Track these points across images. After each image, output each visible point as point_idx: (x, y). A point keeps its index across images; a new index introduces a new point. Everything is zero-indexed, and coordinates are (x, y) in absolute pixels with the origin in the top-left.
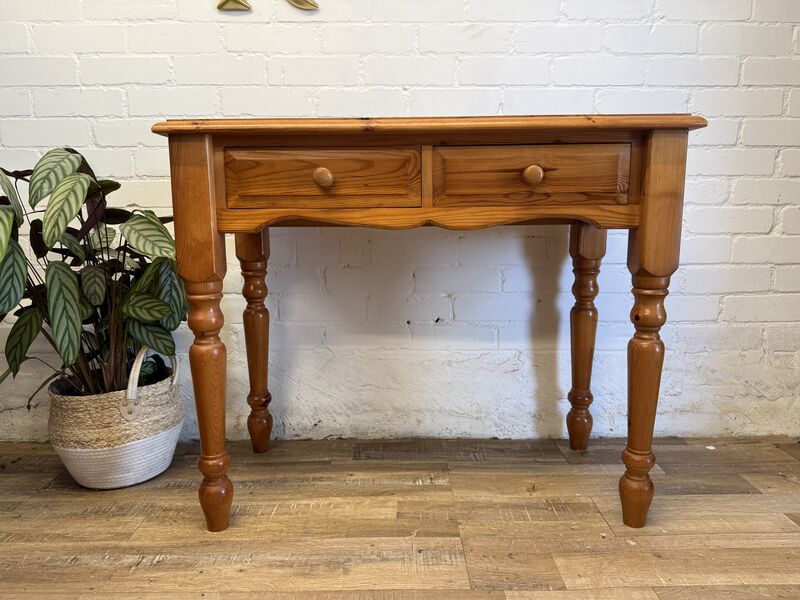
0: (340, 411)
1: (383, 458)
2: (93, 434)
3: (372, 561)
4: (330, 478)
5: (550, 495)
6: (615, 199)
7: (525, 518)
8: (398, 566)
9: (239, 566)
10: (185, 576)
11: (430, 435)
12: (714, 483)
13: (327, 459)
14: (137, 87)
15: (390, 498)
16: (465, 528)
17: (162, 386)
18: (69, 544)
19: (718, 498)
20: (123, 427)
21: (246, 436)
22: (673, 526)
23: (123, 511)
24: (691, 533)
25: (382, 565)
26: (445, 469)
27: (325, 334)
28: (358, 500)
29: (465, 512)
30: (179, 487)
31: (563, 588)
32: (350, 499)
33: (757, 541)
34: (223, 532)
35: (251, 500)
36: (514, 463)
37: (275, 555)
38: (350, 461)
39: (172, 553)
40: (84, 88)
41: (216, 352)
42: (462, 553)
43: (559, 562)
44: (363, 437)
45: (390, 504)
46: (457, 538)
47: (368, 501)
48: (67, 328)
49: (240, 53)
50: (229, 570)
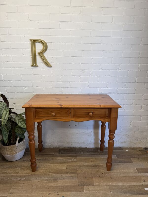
0: (56, 142)
1: (64, 154)
2: (10, 153)
3: (61, 179)
4: (54, 159)
5: (95, 163)
6: (105, 118)
7: (89, 169)
8: (66, 180)
9: (38, 180)
10: (29, 182)
11: (74, 147)
12: (125, 160)
13: (53, 154)
14: (15, 81)
15: (65, 164)
16: (79, 171)
17: (22, 142)
18: (8, 175)
19: (125, 164)
20: (15, 151)
21: (37, 147)
22: (115, 171)
23: (16, 167)
24: (118, 173)
25: (63, 180)
26: (76, 156)
27: (53, 128)
28: (59, 164)
29: (79, 167)
30: (26, 161)
31: (94, 185)
32: (58, 164)
33: (129, 175)
34: (35, 172)
35: (40, 164)
36: (89, 155)
37: (44, 178)
38: (58, 154)
39: (26, 177)
40: (4, 81)
41: (33, 142)
42: (77, 177)
43: (94, 179)
44: (60, 147)
45: (65, 166)
46: (77, 174)
47: (61, 165)
48: (6, 137)
49: (36, 75)
50: (37, 181)
